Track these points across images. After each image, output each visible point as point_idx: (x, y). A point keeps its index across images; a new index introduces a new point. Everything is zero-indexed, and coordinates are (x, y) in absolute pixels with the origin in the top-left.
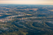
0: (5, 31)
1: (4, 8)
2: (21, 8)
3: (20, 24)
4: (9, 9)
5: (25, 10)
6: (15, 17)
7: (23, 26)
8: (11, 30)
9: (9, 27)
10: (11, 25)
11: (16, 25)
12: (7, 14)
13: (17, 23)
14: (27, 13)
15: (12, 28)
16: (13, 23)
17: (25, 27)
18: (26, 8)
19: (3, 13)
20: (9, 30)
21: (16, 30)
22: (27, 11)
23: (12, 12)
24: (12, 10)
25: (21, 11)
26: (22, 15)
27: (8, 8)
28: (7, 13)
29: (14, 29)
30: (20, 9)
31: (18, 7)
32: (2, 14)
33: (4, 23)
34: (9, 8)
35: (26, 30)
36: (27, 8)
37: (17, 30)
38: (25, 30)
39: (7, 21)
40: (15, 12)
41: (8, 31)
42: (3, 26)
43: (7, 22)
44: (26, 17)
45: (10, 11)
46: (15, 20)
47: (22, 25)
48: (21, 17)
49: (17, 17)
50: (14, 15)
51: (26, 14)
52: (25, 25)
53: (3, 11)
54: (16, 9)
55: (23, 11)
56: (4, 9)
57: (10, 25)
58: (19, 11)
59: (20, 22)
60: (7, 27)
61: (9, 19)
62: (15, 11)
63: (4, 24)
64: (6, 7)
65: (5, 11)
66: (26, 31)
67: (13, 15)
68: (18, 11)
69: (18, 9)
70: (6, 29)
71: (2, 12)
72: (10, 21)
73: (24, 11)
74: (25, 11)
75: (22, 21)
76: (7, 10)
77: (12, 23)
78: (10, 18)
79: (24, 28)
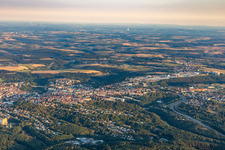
0: (119, 139)
1: (114, 41)
2: (187, 45)
3: (181, 111)
4: (136, 44)
5: (206, 50)
6: (159, 82)
7: (195, 121)
8: (143, 136)
9: (136, 124)
10: (142, 115)
11: (164, 116)
12: (126, 67)
13: (167, 109)
14: (214, 66)
15: (147, 128)
16: (152, 107)
17: (205, 128)
18: (210, 44)
19: (110, 62)
20: (134, 136)
21: (164, 136)
22: (216, 56)
23: (146, 59)
24: (150, 52)
25: (188, 57)
26: (190, 75)
27: (134, 41)
28: (128, 62)
29: (157, 133)
30: (182, 45)
32: (107, 66)
33: (116, 103)
34: (138, 42)
35: (207, 141)
36: (212, 45)
37: (170, 137)
38: (204, 138)
39: (128, 95)
40: (161, 59)
41: (130, 138)
42: (111, 116)
43: (127, 101)
44: (210, 83)
45: (138, 55)
46: (161, 96)
47: (188, 118)
48: (184, 83)
49: (171, 83)
50: (158, 70)
51: (209, 70)
52: (205, 118)
53: (111, 54)
54: (167, 47)
55: (194, 57)
56: (116, 47)
57: (139, 117)
58: (179, 55)
59: (181, 106)
60: (127, 123)
61: (135, 87)
62: (160, 56)
63: (116, 109)
64: (124, 37)
65: (119, 55)
66: (208, 144)
67: (153, 72)
68: (173, 55)
69: (175, 46)
70: (123, 129)
71: (107, 57)
72: (140, 98)
73: (199, 57)
74: (205, 55)
76: (129, 50)
77: (146, 106)
78: (141, 84)
79: (200, 133)
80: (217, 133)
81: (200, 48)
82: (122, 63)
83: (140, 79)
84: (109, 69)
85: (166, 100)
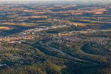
0: (15, 62)
1: (19, 9)
2: (62, 10)
3: (52, 46)
4: (32, 11)
6: (42, 32)
7: (58, 51)
8: (29, 60)
9: (26, 55)
11: (42, 50)
12: (24, 24)
13: (45, 46)
15: (32, 56)
16: (36, 45)
17: (64, 54)
18: (75, 8)
19: (14, 22)
20: (24, 61)
21: (40, 60)
22: (78, 15)
23: (37, 19)
24: (40, 15)
25: (62, 17)
26: (60, 26)
27: (31, 9)
28: (25, 21)
29: (37, 58)
31: (55, 7)
32: (13, 24)
33: (15, 44)
34: (33, 9)
35: (64, 60)
36: (77, 9)
37: (43, 60)
38: (62, 59)
39: (23, 40)
40: (45, 19)
41: (22, 62)
42: (11, 51)
43: (22, 43)
45: (32, 17)
46: (41, 39)
47: (55, 50)
50: (42, 25)
52: (65, 49)
53: (16, 17)
54: (50, 12)
55: (65, 16)
56: (20, 13)
57: (27, 50)
58: (57, 16)
59: (52, 44)
60: (20, 55)
61: (27, 35)
62: (46, 17)
63: (14, 47)
64: (26, 7)
65: (21, 17)
66: (63, 62)
67: (39, 27)
68: (53, 16)
69: (55, 11)
70: (18, 58)
71: (13, 19)
72: (29, 41)
73: (68, 16)
74: (72, 15)
75: (57, 39)
76: (27, 14)
77: (33, 45)
78: (31, 33)
79: (60, 57)
80: (69, 56)
81: (69, 11)
82: (22, 22)
83: (31, 30)
84: (13, 25)
85: (45, 41)
